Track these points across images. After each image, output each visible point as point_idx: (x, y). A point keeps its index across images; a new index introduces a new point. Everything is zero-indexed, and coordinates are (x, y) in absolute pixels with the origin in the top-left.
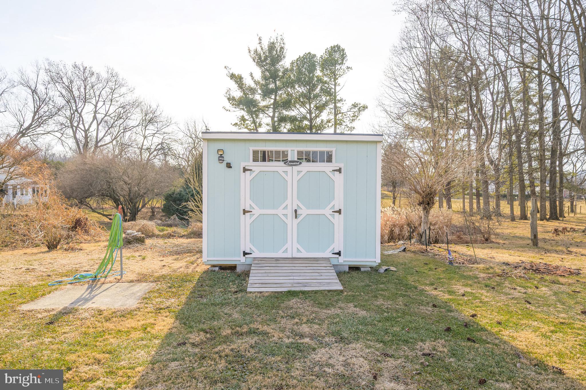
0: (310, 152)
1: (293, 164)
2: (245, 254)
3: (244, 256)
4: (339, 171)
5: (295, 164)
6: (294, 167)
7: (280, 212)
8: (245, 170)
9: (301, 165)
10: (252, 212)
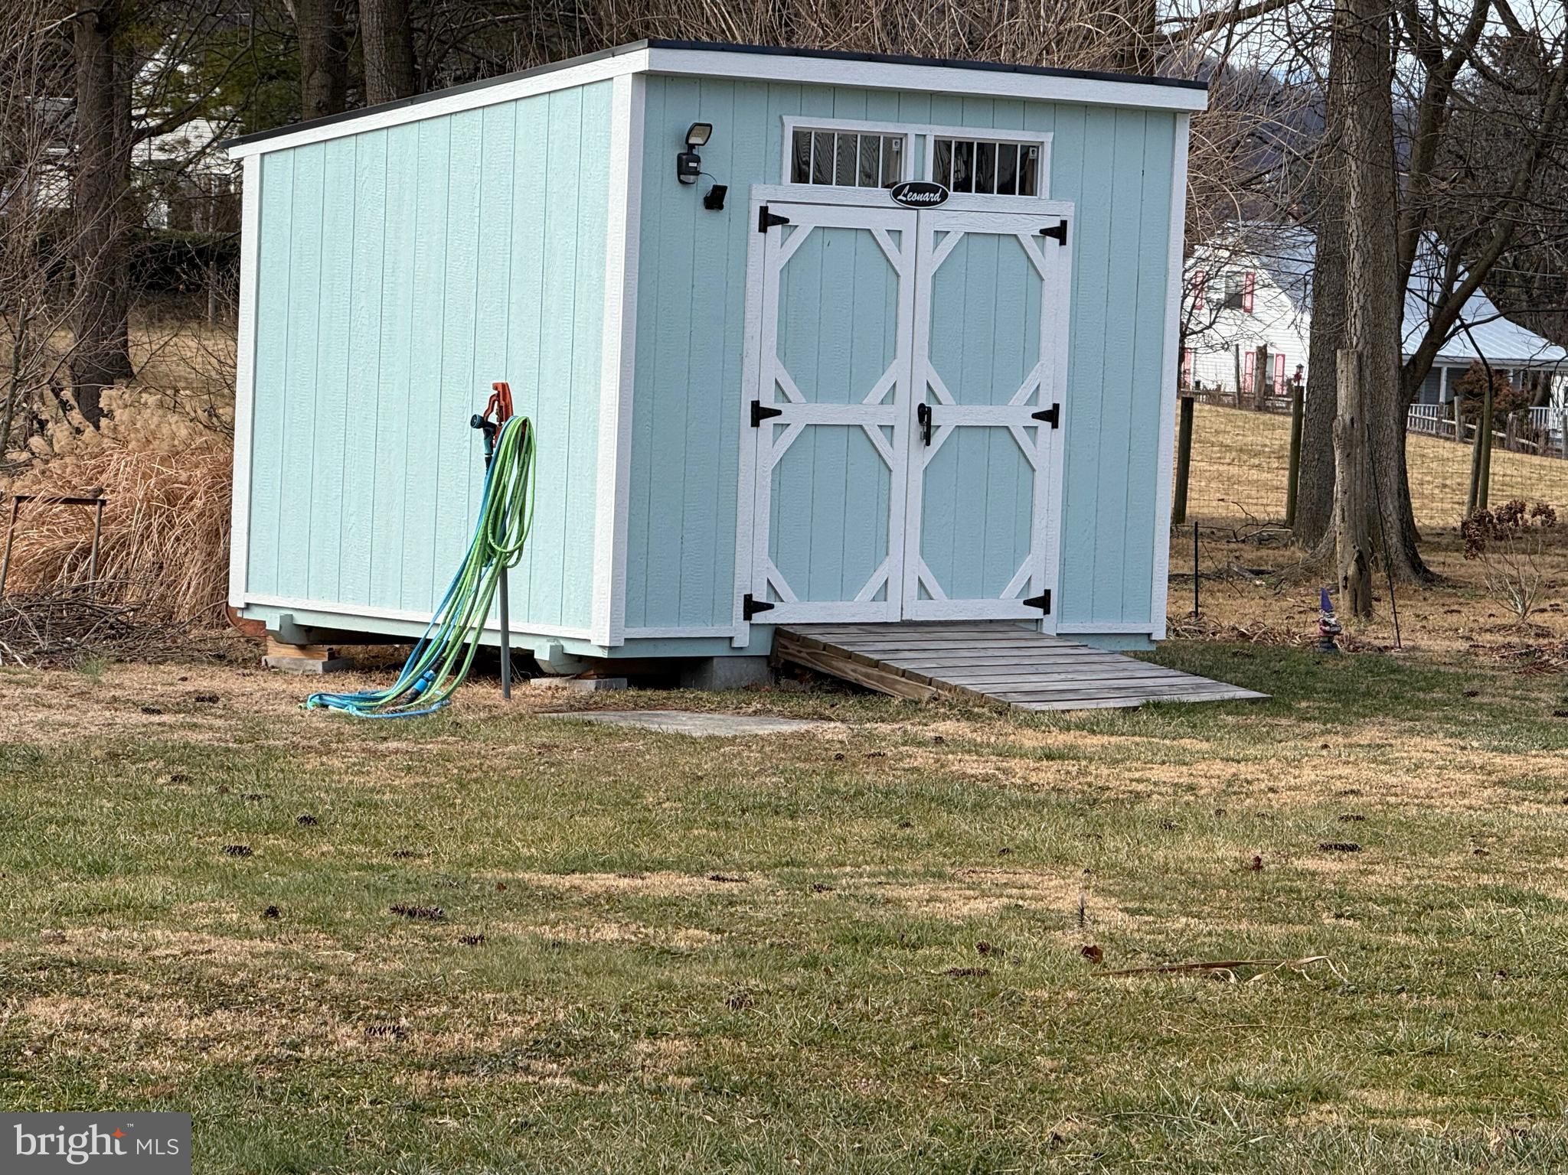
0: (973, 143)
1: (920, 198)
2: (751, 607)
3: (747, 616)
4: (1059, 233)
5: (926, 197)
6: (924, 212)
7: (868, 412)
8: (767, 220)
9: (944, 206)
10: (778, 413)
